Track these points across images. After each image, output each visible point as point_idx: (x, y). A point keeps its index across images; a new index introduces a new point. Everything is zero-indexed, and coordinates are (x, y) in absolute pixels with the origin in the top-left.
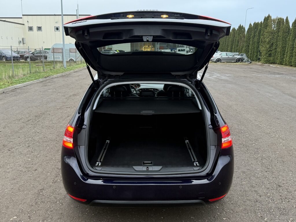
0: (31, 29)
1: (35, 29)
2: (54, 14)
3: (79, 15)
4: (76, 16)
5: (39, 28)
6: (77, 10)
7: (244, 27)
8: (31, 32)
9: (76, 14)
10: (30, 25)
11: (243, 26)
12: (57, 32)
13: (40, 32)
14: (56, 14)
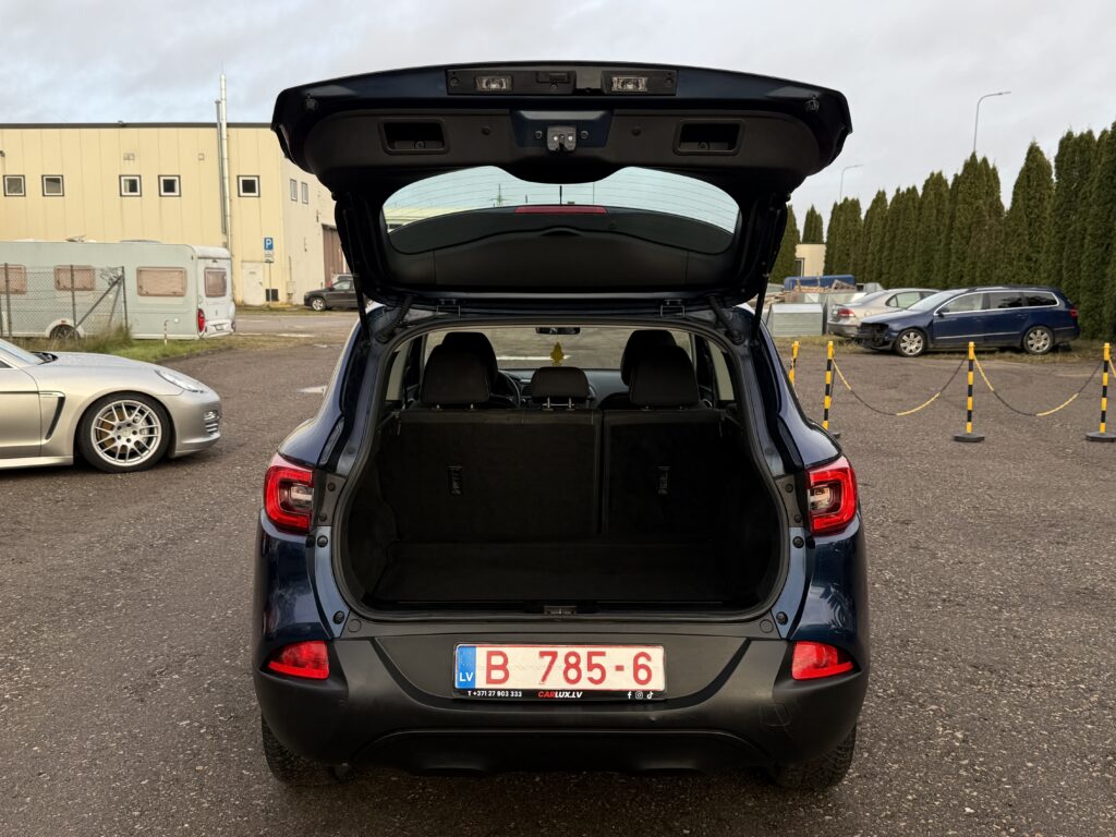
0: (15, 185)
1: (33, 185)
2: (115, 121)
3: (229, 125)
4: (214, 130)
5: (53, 183)
6: (218, 103)
7: (991, 166)
8: (15, 201)
9: (214, 120)
10: (13, 171)
11: (985, 160)
12: (131, 201)
13: (53, 201)
14: (125, 121)
